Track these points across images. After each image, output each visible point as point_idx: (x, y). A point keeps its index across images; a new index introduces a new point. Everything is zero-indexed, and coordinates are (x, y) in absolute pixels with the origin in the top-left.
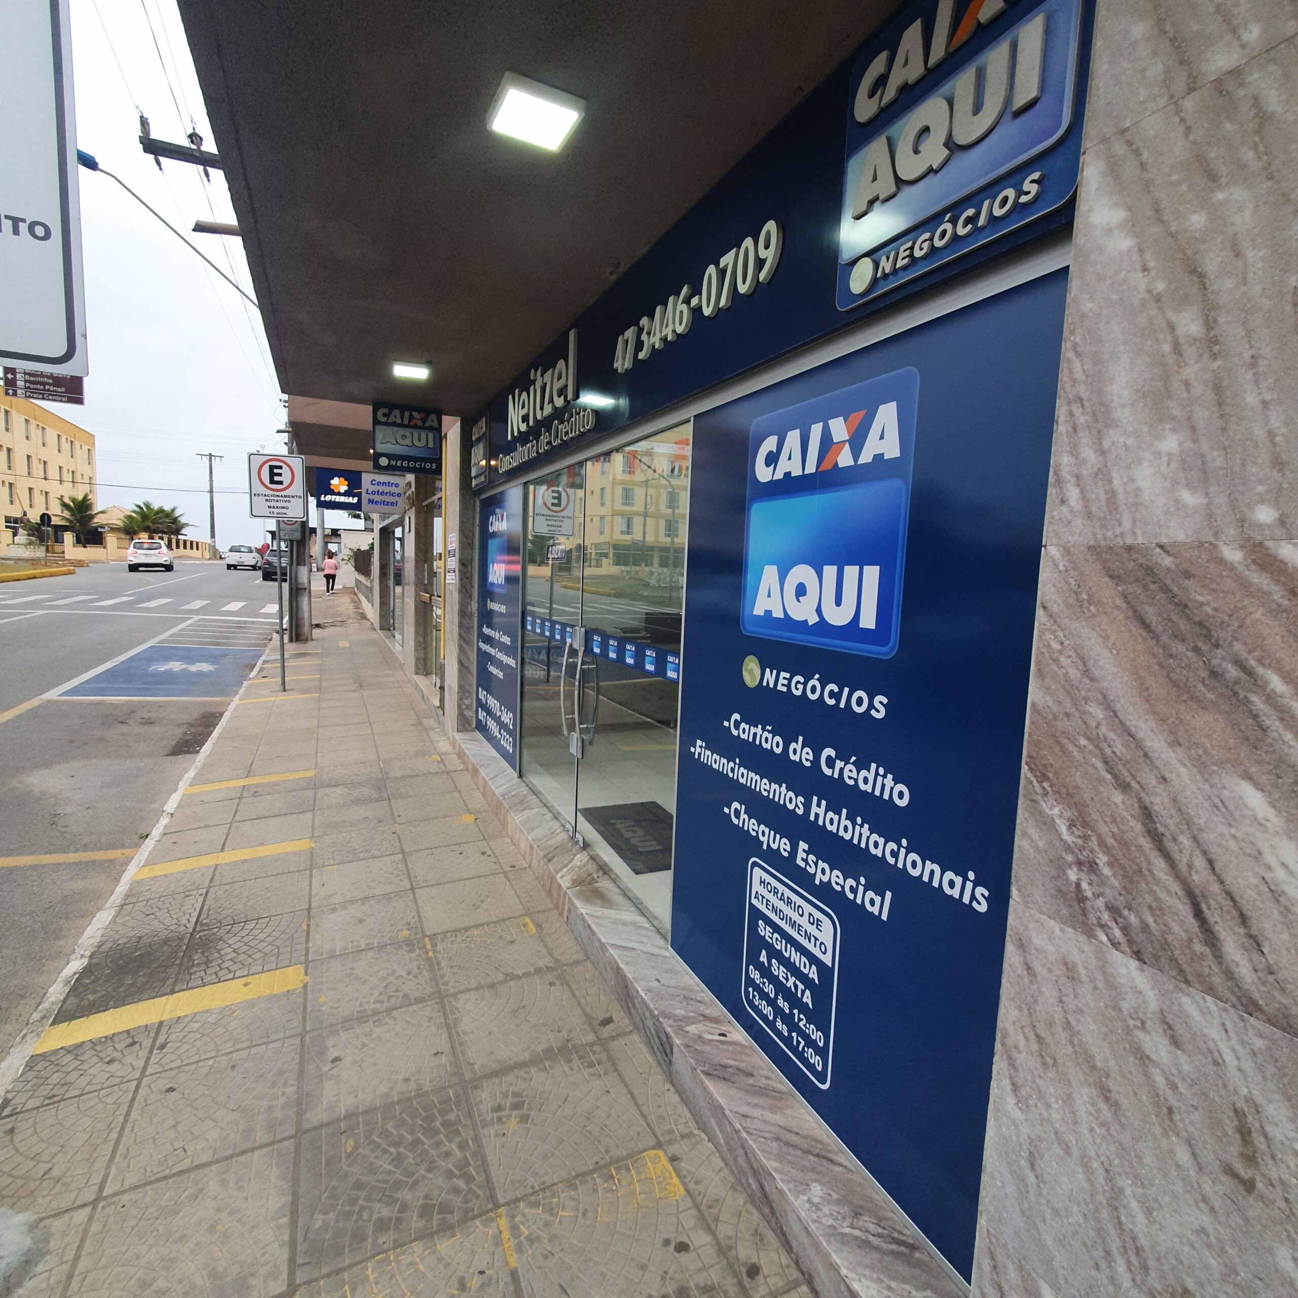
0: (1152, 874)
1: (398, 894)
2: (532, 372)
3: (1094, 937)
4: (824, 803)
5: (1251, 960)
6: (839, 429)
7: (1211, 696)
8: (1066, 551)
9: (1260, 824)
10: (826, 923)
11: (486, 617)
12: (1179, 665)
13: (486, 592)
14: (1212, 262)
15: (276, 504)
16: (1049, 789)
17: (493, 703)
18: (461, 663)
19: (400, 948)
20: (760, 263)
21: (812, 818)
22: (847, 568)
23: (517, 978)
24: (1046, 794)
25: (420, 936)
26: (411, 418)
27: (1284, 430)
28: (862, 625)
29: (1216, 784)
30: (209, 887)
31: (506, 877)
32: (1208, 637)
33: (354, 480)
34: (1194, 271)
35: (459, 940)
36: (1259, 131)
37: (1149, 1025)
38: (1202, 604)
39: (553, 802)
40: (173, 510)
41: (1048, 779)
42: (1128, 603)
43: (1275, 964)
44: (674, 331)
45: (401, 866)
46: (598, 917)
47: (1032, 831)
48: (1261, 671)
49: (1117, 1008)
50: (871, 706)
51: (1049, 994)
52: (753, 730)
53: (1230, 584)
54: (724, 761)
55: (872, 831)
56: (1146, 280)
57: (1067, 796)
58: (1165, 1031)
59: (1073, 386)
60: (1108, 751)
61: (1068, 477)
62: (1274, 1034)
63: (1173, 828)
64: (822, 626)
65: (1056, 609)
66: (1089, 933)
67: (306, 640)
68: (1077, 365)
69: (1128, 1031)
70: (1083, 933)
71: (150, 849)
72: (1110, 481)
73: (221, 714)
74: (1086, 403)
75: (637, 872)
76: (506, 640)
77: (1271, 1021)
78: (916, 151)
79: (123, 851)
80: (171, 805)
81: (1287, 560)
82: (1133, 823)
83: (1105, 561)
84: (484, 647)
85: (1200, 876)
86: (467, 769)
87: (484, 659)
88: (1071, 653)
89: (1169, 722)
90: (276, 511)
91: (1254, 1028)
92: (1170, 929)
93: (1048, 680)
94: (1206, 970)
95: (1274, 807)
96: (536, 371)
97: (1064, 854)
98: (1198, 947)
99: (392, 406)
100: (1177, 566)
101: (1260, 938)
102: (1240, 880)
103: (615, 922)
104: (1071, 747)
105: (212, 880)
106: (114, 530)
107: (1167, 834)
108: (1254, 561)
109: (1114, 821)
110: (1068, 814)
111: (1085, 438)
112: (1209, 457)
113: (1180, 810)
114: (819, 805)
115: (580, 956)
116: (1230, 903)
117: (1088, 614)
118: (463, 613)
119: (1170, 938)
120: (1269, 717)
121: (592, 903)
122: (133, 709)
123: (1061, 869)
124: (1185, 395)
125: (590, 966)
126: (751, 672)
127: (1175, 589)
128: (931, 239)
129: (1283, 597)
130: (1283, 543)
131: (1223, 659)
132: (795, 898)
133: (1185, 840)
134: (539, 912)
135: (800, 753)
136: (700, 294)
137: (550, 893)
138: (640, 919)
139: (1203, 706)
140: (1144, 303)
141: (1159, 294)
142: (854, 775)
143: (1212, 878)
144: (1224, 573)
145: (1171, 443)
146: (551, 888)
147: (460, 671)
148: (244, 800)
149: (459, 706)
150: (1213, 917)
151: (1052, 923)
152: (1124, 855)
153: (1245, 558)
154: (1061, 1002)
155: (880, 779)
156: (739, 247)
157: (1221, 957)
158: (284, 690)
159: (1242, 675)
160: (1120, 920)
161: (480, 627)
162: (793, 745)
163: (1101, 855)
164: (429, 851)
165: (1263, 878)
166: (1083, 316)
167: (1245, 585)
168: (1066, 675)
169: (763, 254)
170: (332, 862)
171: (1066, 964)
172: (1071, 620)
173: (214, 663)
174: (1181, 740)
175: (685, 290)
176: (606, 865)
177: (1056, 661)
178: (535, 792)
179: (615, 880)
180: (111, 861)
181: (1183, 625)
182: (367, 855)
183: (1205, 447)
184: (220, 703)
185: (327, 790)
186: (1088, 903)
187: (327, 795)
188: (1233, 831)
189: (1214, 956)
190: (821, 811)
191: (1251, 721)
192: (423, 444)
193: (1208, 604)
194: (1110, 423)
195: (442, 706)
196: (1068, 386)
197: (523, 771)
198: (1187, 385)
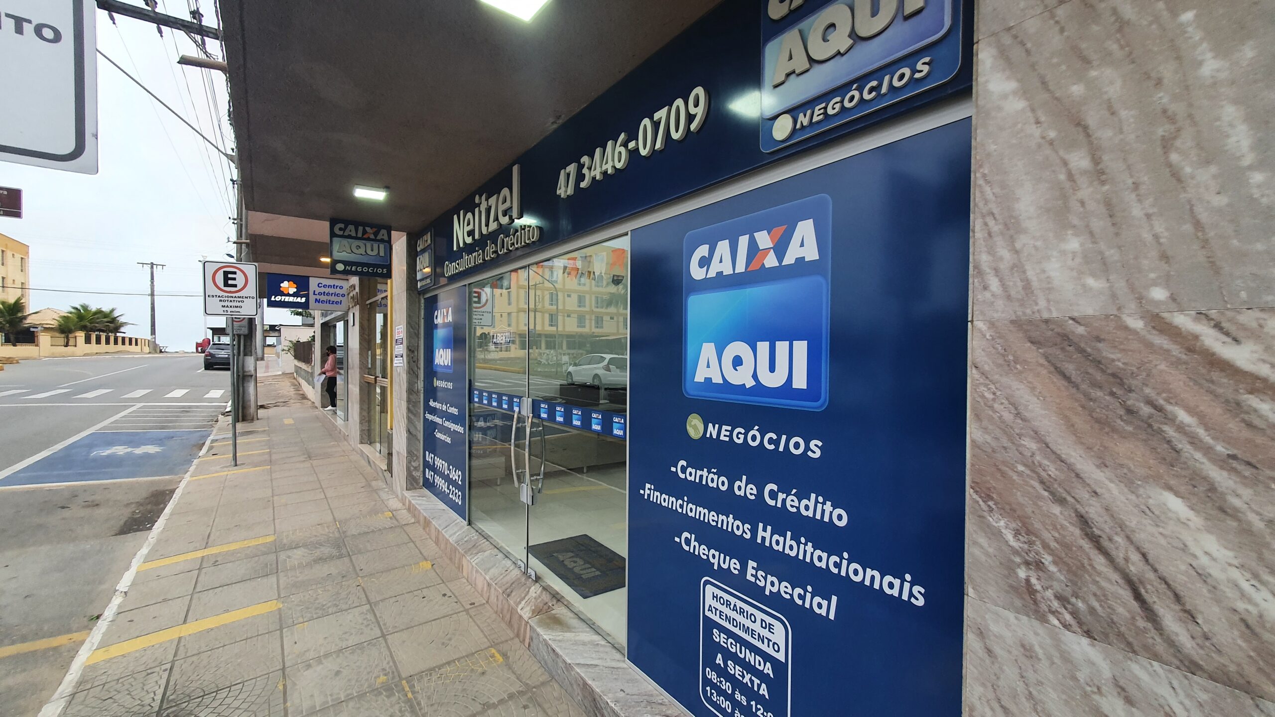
0: (1094, 568)
1: (370, 643)
2: (477, 197)
3: (1047, 622)
4: (769, 528)
5: (1188, 630)
6: (764, 239)
7: (1130, 428)
8: (992, 324)
9: (1184, 524)
10: (778, 627)
11: (431, 392)
12: (1099, 407)
13: (431, 372)
14: (1092, 119)
15: (229, 304)
16: (994, 507)
17: (439, 462)
18: (409, 431)
19: (380, 693)
20: (690, 118)
21: (759, 541)
22: (778, 344)
23: (494, 706)
24: (991, 510)
25: (397, 679)
26: (365, 232)
27: (1166, 234)
28: (795, 385)
29: (1141, 495)
30: (173, 662)
31: (468, 614)
32: (1122, 384)
33: (302, 284)
34: (1078, 124)
35: (434, 677)
36: (1120, 30)
37: (1104, 689)
38: (1113, 360)
39: (502, 544)
40: (112, 311)
41: (992, 499)
42: (1049, 362)
43: (1210, 631)
44: (614, 167)
45: (370, 616)
46: (560, 641)
47: (983, 541)
48: (1169, 408)
49: (1074, 678)
50: (808, 448)
51: (1010, 673)
52: (699, 473)
53: (1135, 345)
54: (673, 499)
55: (815, 548)
56: (1039, 130)
57: (1010, 511)
58: (1119, 693)
59: (986, 204)
60: (1043, 474)
61: (988, 270)
62: (1216, 687)
63: (1107, 530)
64: (759, 388)
65: (986, 367)
66: (1043, 619)
67: (252, 420)
68: (987, 189)
69: (1086, 695)
70: (1037, 619)
71: (103, 629)
72: (1024, 272)
73: (172, 492)
74: (997, 216)
75: (585, 597)
76: (454, 411)
77: (1211, 677)
78: (825, 40)
79: (70, 636)
80: (124, 583)
81: (1180, 326)
82: (1072, 529)
83: (1026, 331)
84: (429, 417)
85: (1136, 566)
86: (418, 522)
87: (430, 427)
88: (1003, 401)
89: (1095, 449)
90: (229, 309)
91: (1198, 684)
92: (1114, 610)
93: (985, 423)
94: (1150, 641)
95: (1193, 509)
96: (480, 197)
97: (1013, 557)
98: (1141, 623)
99: (347, 223)
100: (1089, 333)
101: (1194, 612)
102: (1171, 568)
103: (576, 643)
104: (1011, 473)
105: (175, 655)
106: (47, 329)
107: (1104, 536)
108: (1154, 328)
109: (1055, 528)
110: (1014, 525)
111: (999, 241)
112: (1107, 253)
113: (1112, 516)
114: (765, 530)
115: (545, 677)
116: (1164, 586)
117: (1015, 371)
118: (411, 391)
119: (1115, 618)
120: (1180, 441)
121: (552, 629)
122: (74, 494)
123: (1011, 569)
124: (1082, 209)
125: (556, 686)
126: (695, 428)
127: (1089, 350)
128: (842, 102)
129: (1180, 353)
130: (1175, 314)
131: (1137, 400)
132: (746, 607)
133: (1119, 539)
134: (502, 642)
135: (745, 489)
136: (637, 140)
137: (510, 624)
138: (596, 638)
139: (1124, 436)
140: (1039, 146)
141: (1051, 140)
142: (796, 504)
143: (1147, 568)
144: (1130, 337)
145: (1074, 244)
146: (511, 619)
147: (408, 439)
148: (204, 571)
149: (408, 469)
150: (1151, 598)
151: (1006, 613)
152: (1066, 554)
153: (1145, 326)
154: (1022, 677)
155: (819, 506)
156: (671, 106)
157: (1162, 630)
158: (236, 465)
159: (1152, 411)
160: (1069, 606)
161: (426, 402)
162: (737, 483)
163: (1046, 556)
164: (394, 599)
165: (1191, 565)
166: (989, 155)
167: (1149, 345)
168: (1000, 417)
169: (692, 110)
170: (301, 620)
171: (1023, 646)
172: (1001, 375)
173: (160, 445)
174: (1108, 463)
175: (622, 136)
176: (558, 593)
177: (991, 407)
178: (486, 538)
179: (568, 606)
180: (55, 649)
181: (1099, 376)
182: (334, 609)
183: (1102, 246)
184: (170, 481)
185: (289, 553)
186: (1038, 595)
187: (289, 557)
188: (1161, 530)
189: (1155, 629)
190: (767, 535)
191: (1166, 446)
192: (375, 253)
193: (1119, 360)
194: (1020, 230)
195: (390, 469)
196: (981, 204)
197: (472, 519)
198: (1082, 203)
